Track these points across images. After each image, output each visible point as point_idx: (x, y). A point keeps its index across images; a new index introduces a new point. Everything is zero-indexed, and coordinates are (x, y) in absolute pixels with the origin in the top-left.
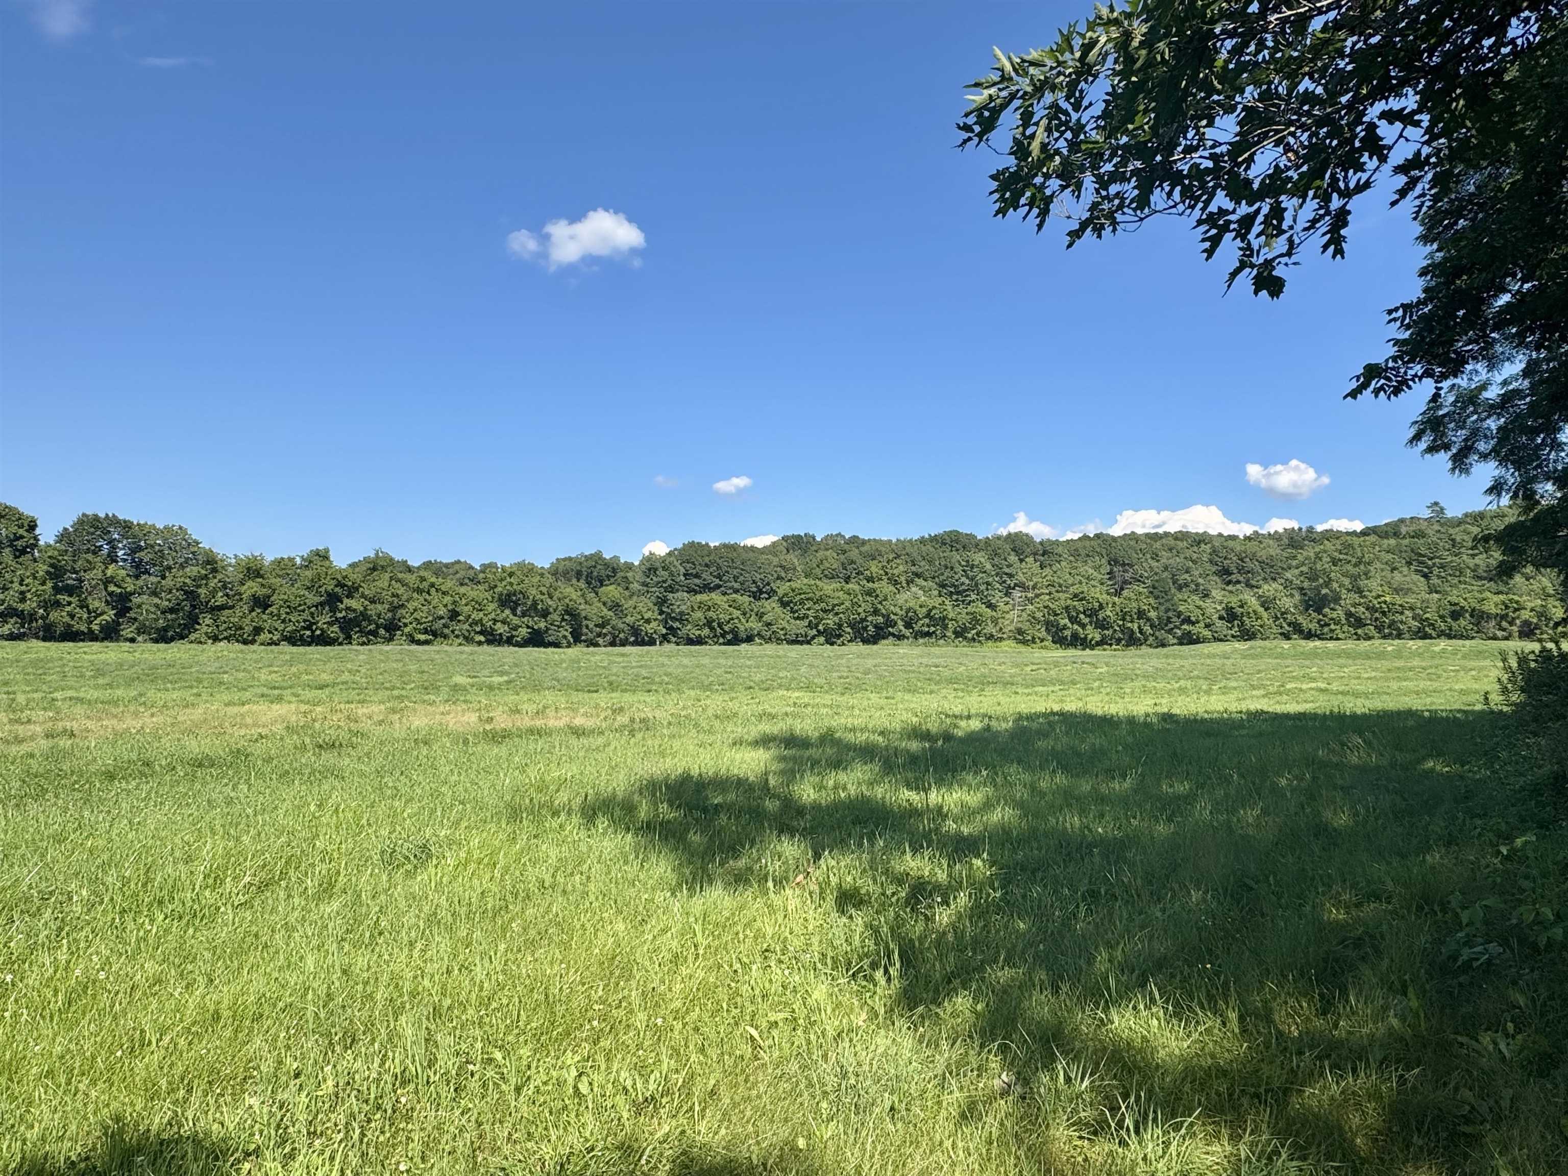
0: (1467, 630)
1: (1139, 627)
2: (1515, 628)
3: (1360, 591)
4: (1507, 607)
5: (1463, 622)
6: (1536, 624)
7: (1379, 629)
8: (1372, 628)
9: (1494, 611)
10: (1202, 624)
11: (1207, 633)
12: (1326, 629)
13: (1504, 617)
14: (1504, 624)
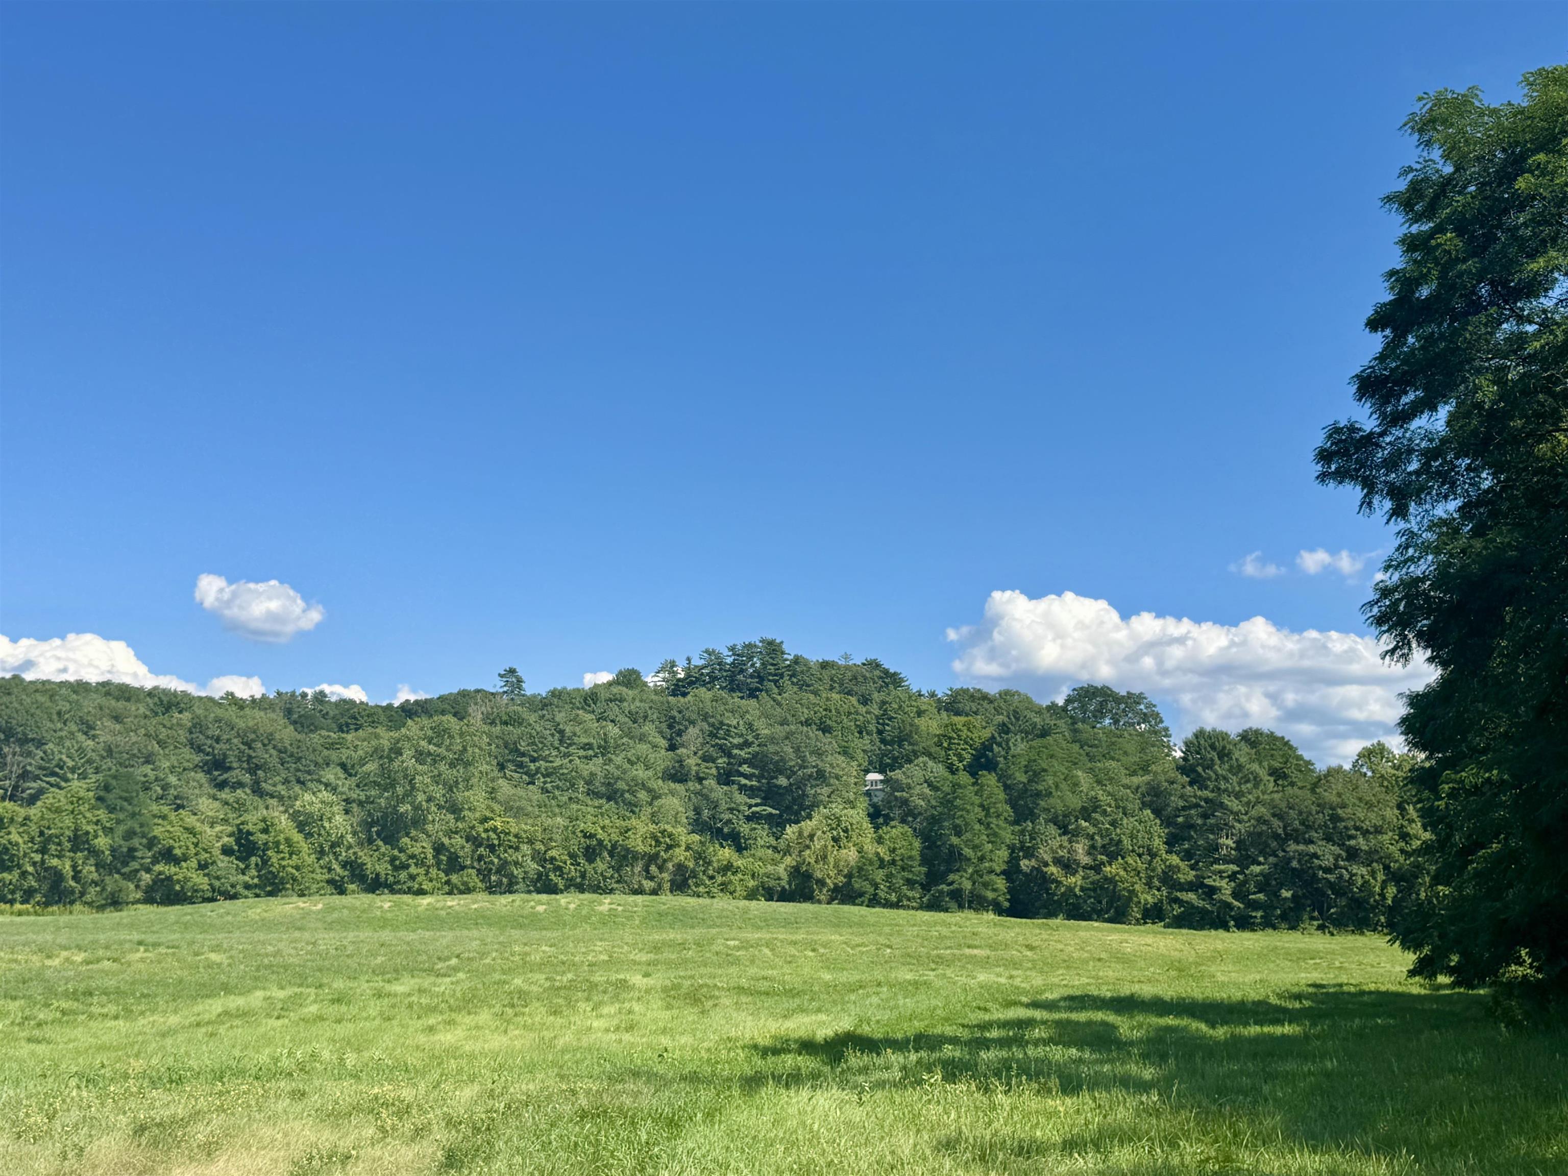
0: (605, 878)
1: (74, 867)
2: (666, 876)
3: (455, 810)
4: (658, 843)
5: (600, 865)
6: (693, 871)
7: (484, 874)
8: (473, 872)
9: (641, 848)
10: (194, 863)
11: (200, 880)
12: (403, 875)
13: (652, 858)
14: (653, 869)
